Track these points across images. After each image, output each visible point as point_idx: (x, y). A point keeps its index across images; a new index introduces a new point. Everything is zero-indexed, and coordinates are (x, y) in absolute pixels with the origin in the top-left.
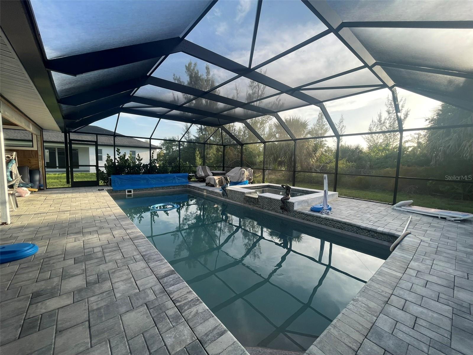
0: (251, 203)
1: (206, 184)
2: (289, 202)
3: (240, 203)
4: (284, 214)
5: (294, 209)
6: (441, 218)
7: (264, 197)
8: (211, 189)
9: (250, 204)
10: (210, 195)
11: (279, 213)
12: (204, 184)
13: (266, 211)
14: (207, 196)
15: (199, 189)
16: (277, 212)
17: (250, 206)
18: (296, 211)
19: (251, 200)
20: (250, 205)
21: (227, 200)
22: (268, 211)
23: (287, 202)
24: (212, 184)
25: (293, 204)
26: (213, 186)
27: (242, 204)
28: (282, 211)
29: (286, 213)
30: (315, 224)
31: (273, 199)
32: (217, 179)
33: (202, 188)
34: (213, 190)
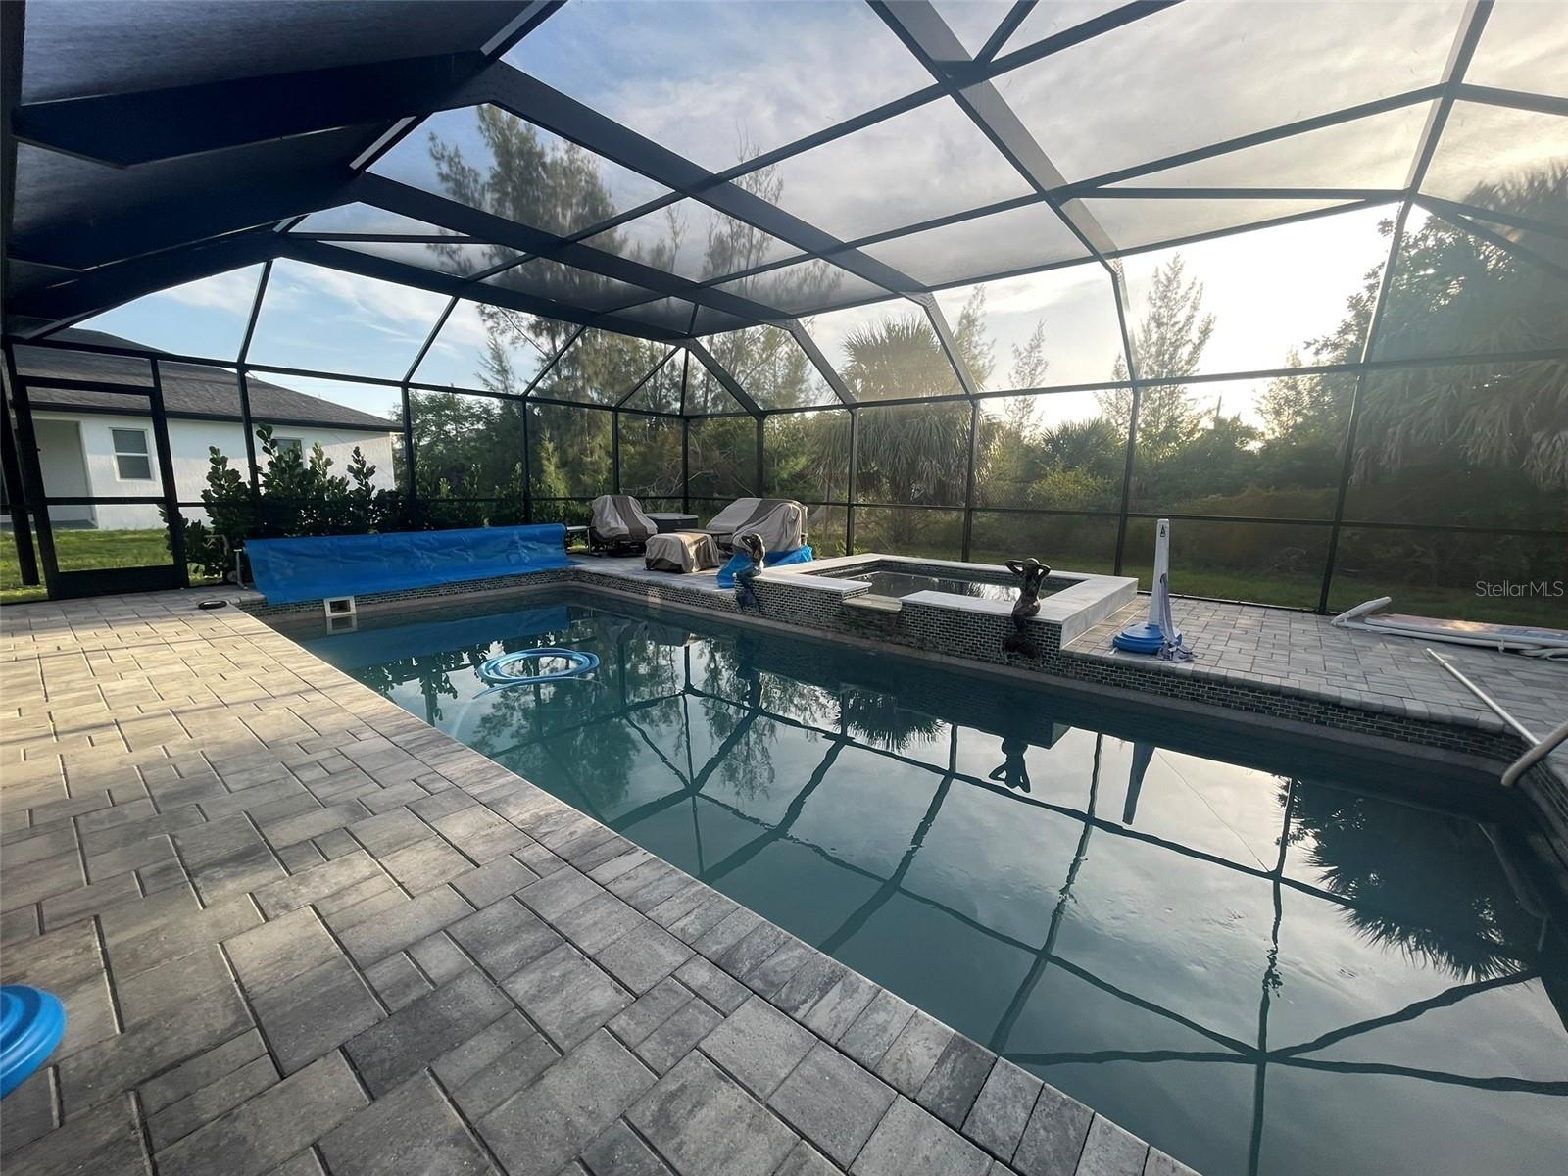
0: (866, 631)
1: (648, 562)
2: (1039, 623)
3: (819, 634)
4: (1018, 667)
5: (1063, 647)
6: (1507, 650)
7: (929, 607)
8: (678, 582)
9: (864, 634)
10: (679, 605)
11: (994, 662)
12: (639, 564)
13: (935, 657)
14: (663, 610)
15: (624, 582)
16: (988, 661)
17: (865, 641)
18: (1070, 655)
19: (869, 619)
20: (865, 636)
21: (761, 622)
22: (945, 659)
23: (1030, 622)
24: (674, 565)
25: (1056, 628)
26: (677, 570)
27: (830, 636)
28: (1009, 656)
29: (1023, 662)
30: (1145, 698)
31: (970, 613)
32: (691, 545)
33: (635, 577)
34: (692, 587)
